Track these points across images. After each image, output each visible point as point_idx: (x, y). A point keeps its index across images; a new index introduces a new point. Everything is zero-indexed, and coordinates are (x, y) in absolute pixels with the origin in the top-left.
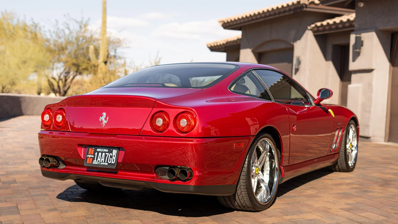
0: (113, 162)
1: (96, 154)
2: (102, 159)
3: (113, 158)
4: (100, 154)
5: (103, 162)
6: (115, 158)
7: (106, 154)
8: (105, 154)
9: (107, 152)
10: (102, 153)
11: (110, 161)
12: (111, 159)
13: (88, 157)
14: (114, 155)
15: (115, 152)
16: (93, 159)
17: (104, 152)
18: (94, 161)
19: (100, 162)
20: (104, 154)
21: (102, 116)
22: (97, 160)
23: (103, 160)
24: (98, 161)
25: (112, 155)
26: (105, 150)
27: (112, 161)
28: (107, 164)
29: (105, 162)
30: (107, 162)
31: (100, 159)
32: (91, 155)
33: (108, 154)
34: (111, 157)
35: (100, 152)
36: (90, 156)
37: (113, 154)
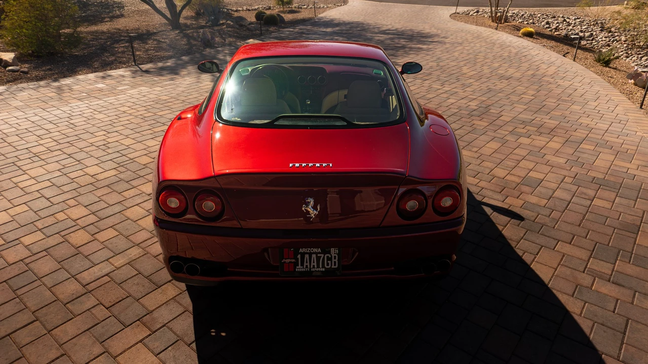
0: (335, 265)
1: (299, 256)
2: (312, 264)
3: (333, 260)
4: (307, 256)
5: (316, 267)
7: (319, 255)
8: (317, 256)
9: (319, 253)
10: (310, 254)
12: (329, 262)
13: (285, 262)
14: (335, 257)
16: (296, 264)
17: (314, 253)
18: (297, 267)
19: (310, 268)
21: (307, 204)
22: (302, 265)
23: (315, 264)
24: (305, 267)
25: (330, 256)
26: (315, 250)
27: (331, 265)
28: (324, 269)
29: (318, 267)
31: (308, 264)
32: (289, 259)
33: (323, 255)
34: (329, 259)
35: (307, 253)
36: (288, 261)
37: (331, 255)
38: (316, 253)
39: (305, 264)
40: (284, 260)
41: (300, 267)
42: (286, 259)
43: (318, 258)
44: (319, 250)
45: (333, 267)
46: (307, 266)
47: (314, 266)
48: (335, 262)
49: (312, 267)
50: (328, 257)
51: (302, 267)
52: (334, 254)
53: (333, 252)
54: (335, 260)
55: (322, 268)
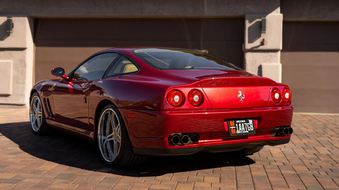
1: (237, 125)
5: (244, 130)
11: (249, 129)
12: (249, 127)
14: (251, 124)
15: (251, 122)
16: (236, 129)
17: (242, 123)
19: (242, 131)
21: (239, 94)
28: (248, 132)
31: (241, 129)
35: (240, 123)
38: (244, 123)
39: (240, 129)
40: (231, 128)
41: (238, 131)
42: (231, 127)
43: (245, 125)
44: (244, 121)
45: (252, 130)
46: (241, 130)
47: (243, 130)
48: (252, 127)
49: (243, 131)
50: (248, 124)
51: (239, 131)
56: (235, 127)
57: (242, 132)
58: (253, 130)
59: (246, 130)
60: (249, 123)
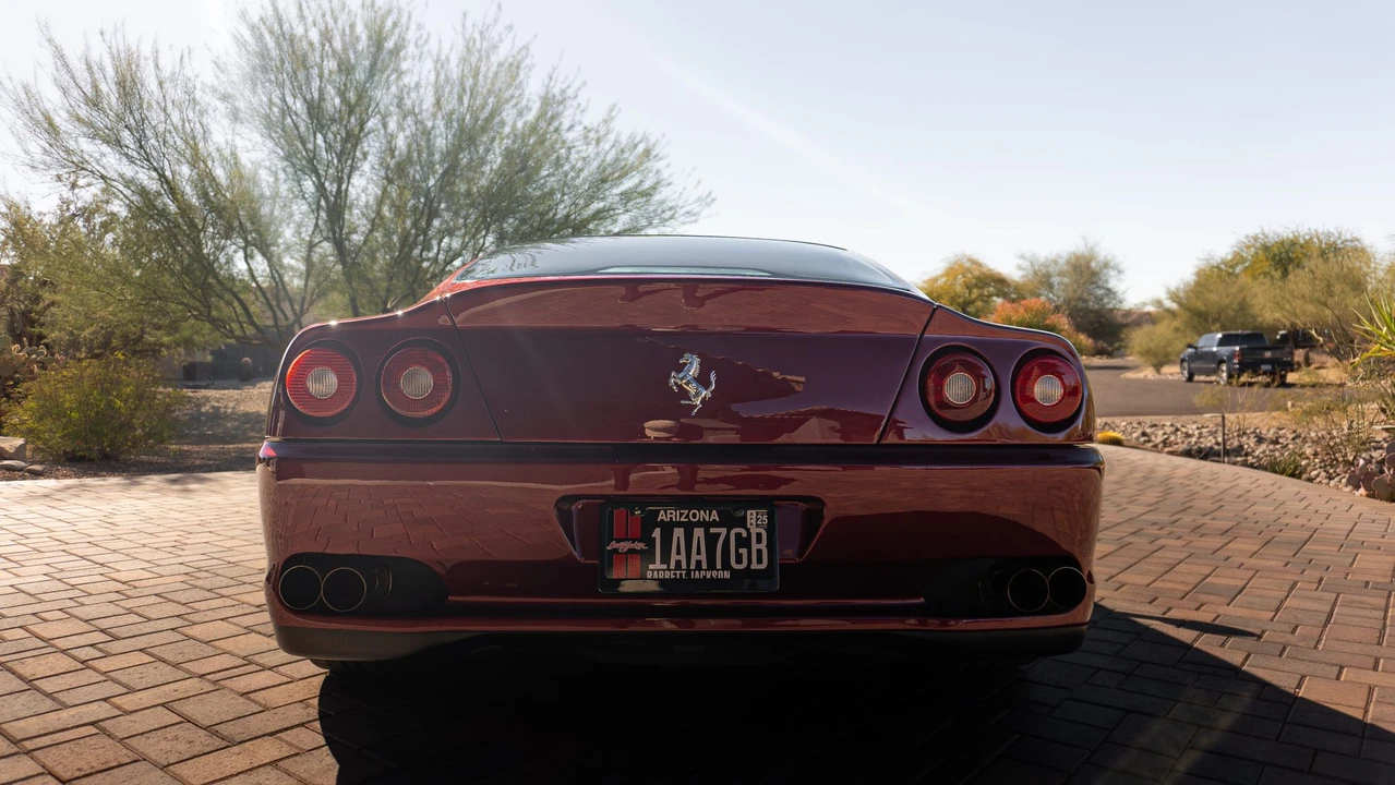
0: (760, 561)
1: (657, 533)
2: (694, 557)
3: (755, 546)
4: (679, 533)
5: (704, 566)
6: (763, 546)
7: (712, 530)
8: (707, 533)
9: (714, 524)
10: (689, 528)
11: (739, 560)
12: (743, 551)
13: (615, 551)
14: (759, 536)
15: (756, 520)
16: (647, 557)
17: (699, 524)
18: (651, 567)
19: (688, 571)
20: (699, 533)
21: (680, 368)
22: (666, 559)
23: (703, 557)
24: (672, 566)
25: (745, 535)
26: (702, 515)
27: (750, 561)
28: (727, 575)
29: (711, 566)
30: (726, 565)
31: (683, 558)
32: (627, 540)
33: (723, 531)
34: (743, 542)
35: (679, 524)
36: (624, 546)
37: (748, 530)
38: (706, 525)
39: (674, 557)
40: (614, 545)
41: (658, 565)
42: (618, 541)
43: (711, 540)
44: (715, 516)
45: (755, 566)
46: (678, 563)
47: (699, 563)
48: (759, 552)
49: (693, 567)
50: (738, 535)
51: (665, 567)
52: (757, 526)
53: (754, 521)
54: (759, 546)
55: (723, 570)
56: (639, 546)
57: (688, 574)
58: (764, 565)
59: (719, 566)
60: (745, 526)
